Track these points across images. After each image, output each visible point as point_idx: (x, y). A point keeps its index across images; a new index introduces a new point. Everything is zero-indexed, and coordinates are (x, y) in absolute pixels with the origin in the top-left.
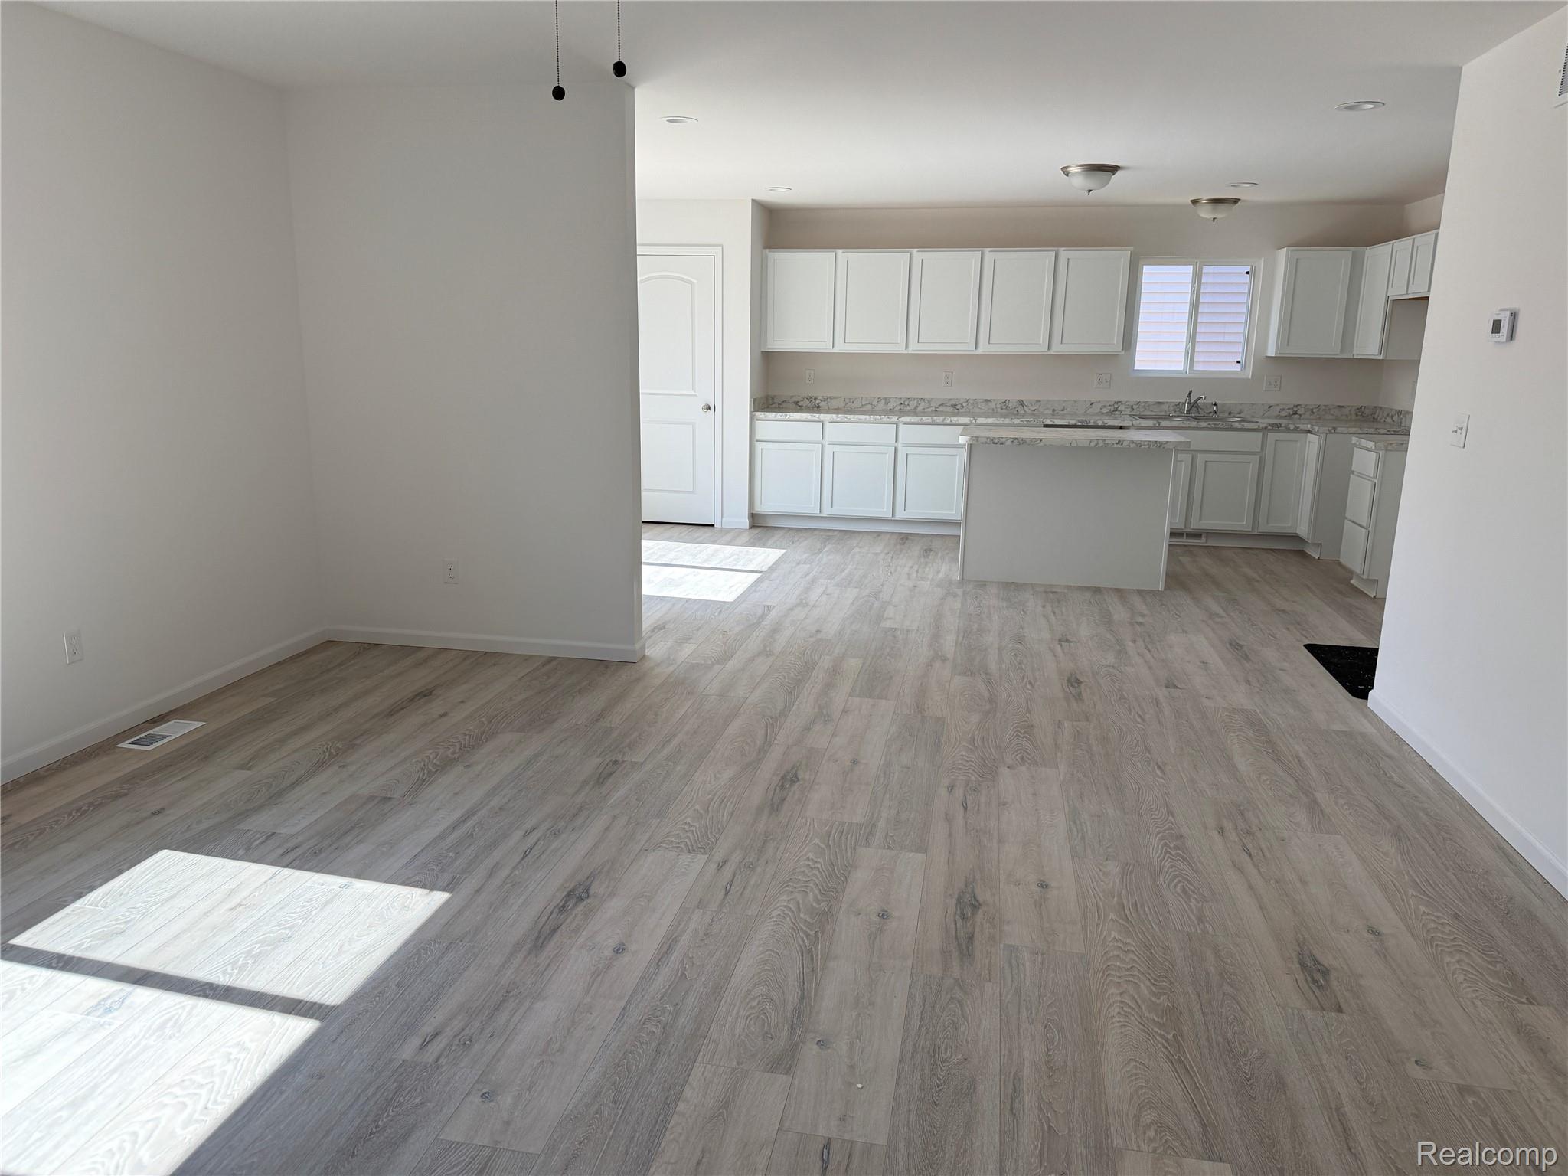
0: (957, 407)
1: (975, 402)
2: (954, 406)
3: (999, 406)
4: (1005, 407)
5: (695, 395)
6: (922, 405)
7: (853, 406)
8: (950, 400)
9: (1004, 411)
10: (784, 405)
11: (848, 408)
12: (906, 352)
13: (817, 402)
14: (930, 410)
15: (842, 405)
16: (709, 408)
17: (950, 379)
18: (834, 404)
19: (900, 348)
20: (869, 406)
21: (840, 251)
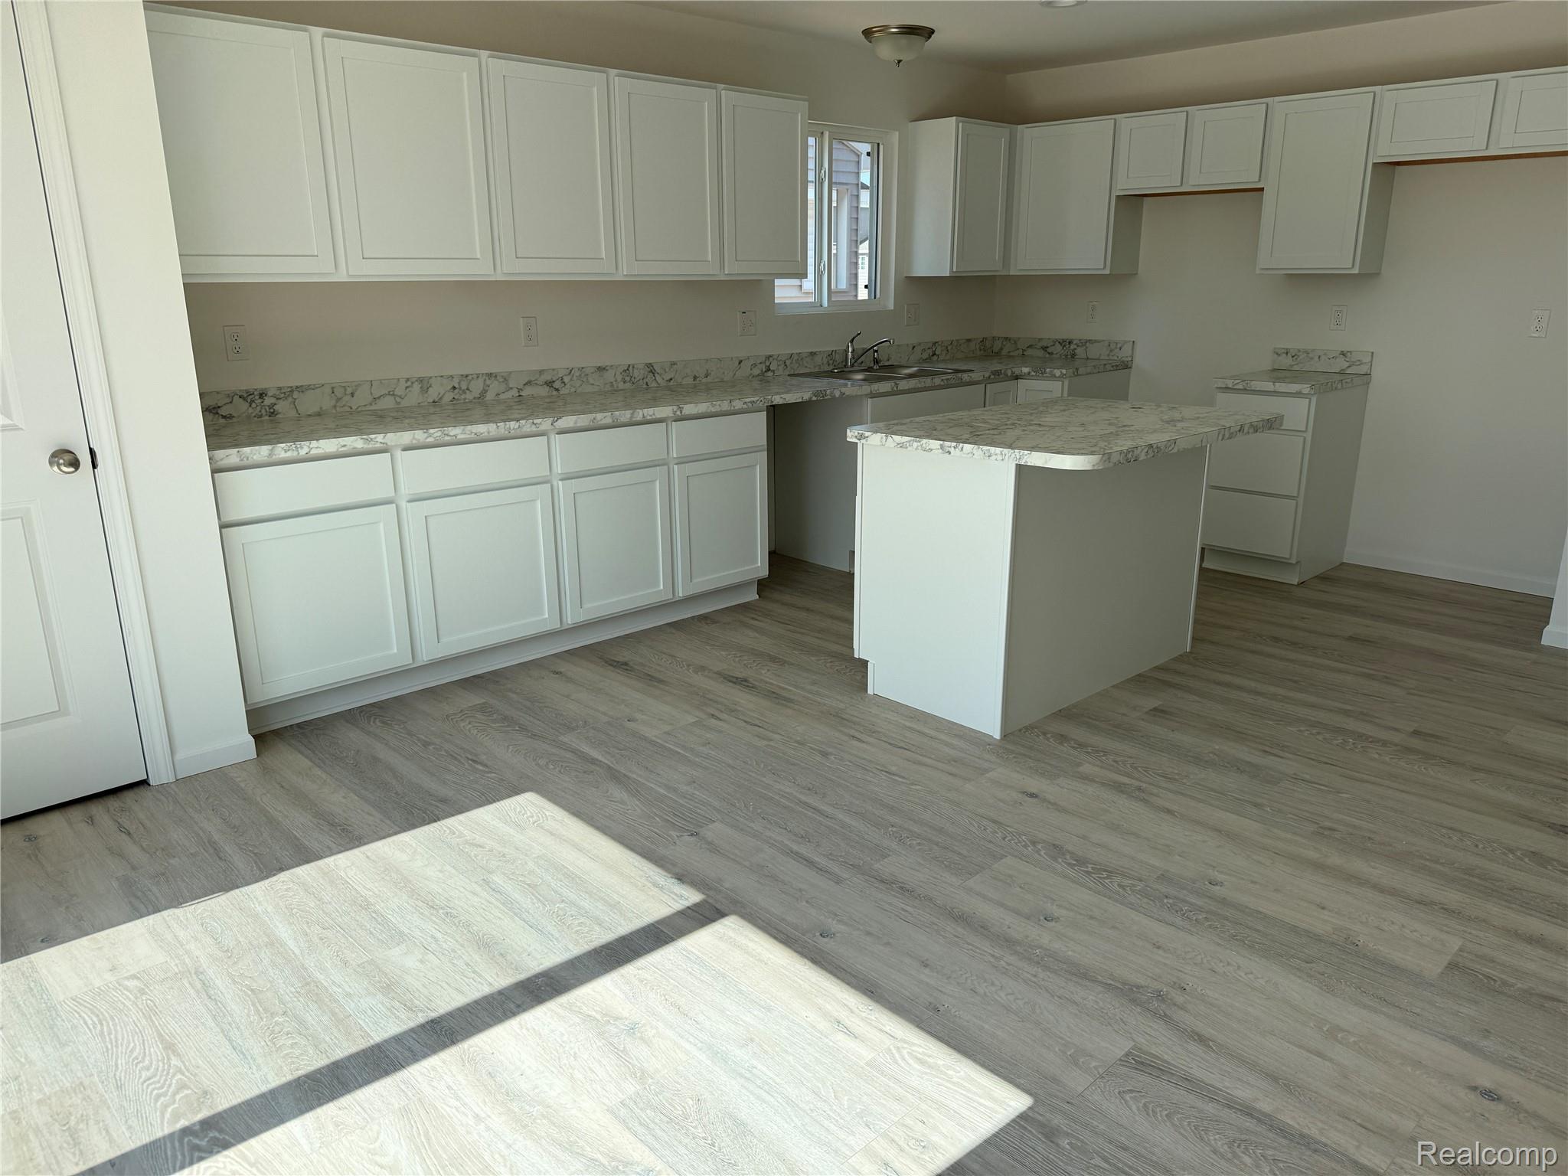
2: (549, 384)
3: (619, 378)
4: (628, 379)
5: (14, 427)
8: (541, 372)
9: (628, 385)
12: (495, 278)
13: (268, 401)
19: (484, 270)
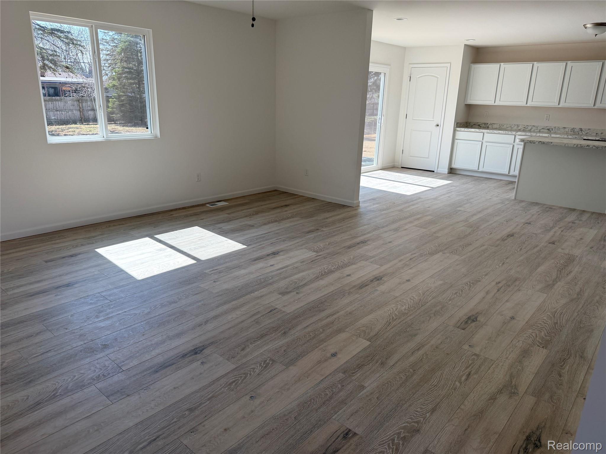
0: (550, 130)
1: (559, 128)
2: (548, 129)
3: (570, 130)
4: (572, 131)
5: (434, 121)
6: (534, 128)
7: (503, 127)
8: (547, 127)
10: (474, 126)
11: (500, 128)
12: (526, 105)
13: (488, 125)
14: (537, 130)
15: (498, 127)
16: (438, 126)
17: (548, 118)
18: (495, 126)
19: (524, 104)
20: (510, 128)
21: (502, 64)
